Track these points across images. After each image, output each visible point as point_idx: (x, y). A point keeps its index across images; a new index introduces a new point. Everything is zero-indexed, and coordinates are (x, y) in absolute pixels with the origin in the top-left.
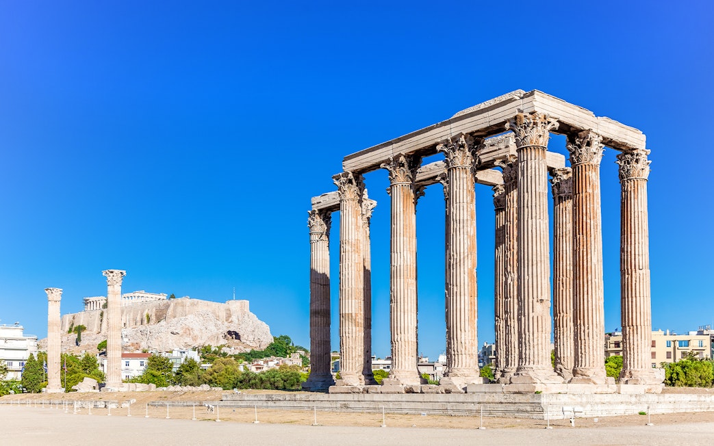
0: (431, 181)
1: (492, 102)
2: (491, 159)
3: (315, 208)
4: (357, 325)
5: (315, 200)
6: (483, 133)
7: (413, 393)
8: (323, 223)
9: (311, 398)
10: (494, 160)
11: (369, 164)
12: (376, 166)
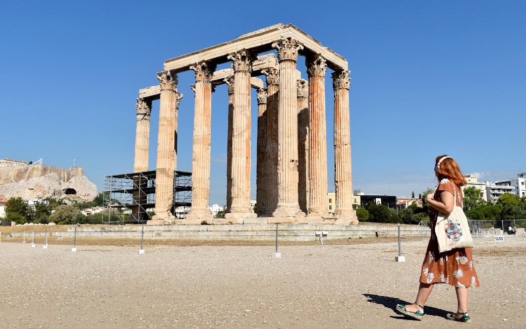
0: (220, 82)
1: (263, 30)
2: (259, 69)
3: (141, 96)
4: (168, 176)
5: (141, 91)
6: (257, 50)
7: (207, 224)
8: (146, 107)
9: (133, 230)
10: (261, 70)
11: (182, 66)
12: (186, 68)
